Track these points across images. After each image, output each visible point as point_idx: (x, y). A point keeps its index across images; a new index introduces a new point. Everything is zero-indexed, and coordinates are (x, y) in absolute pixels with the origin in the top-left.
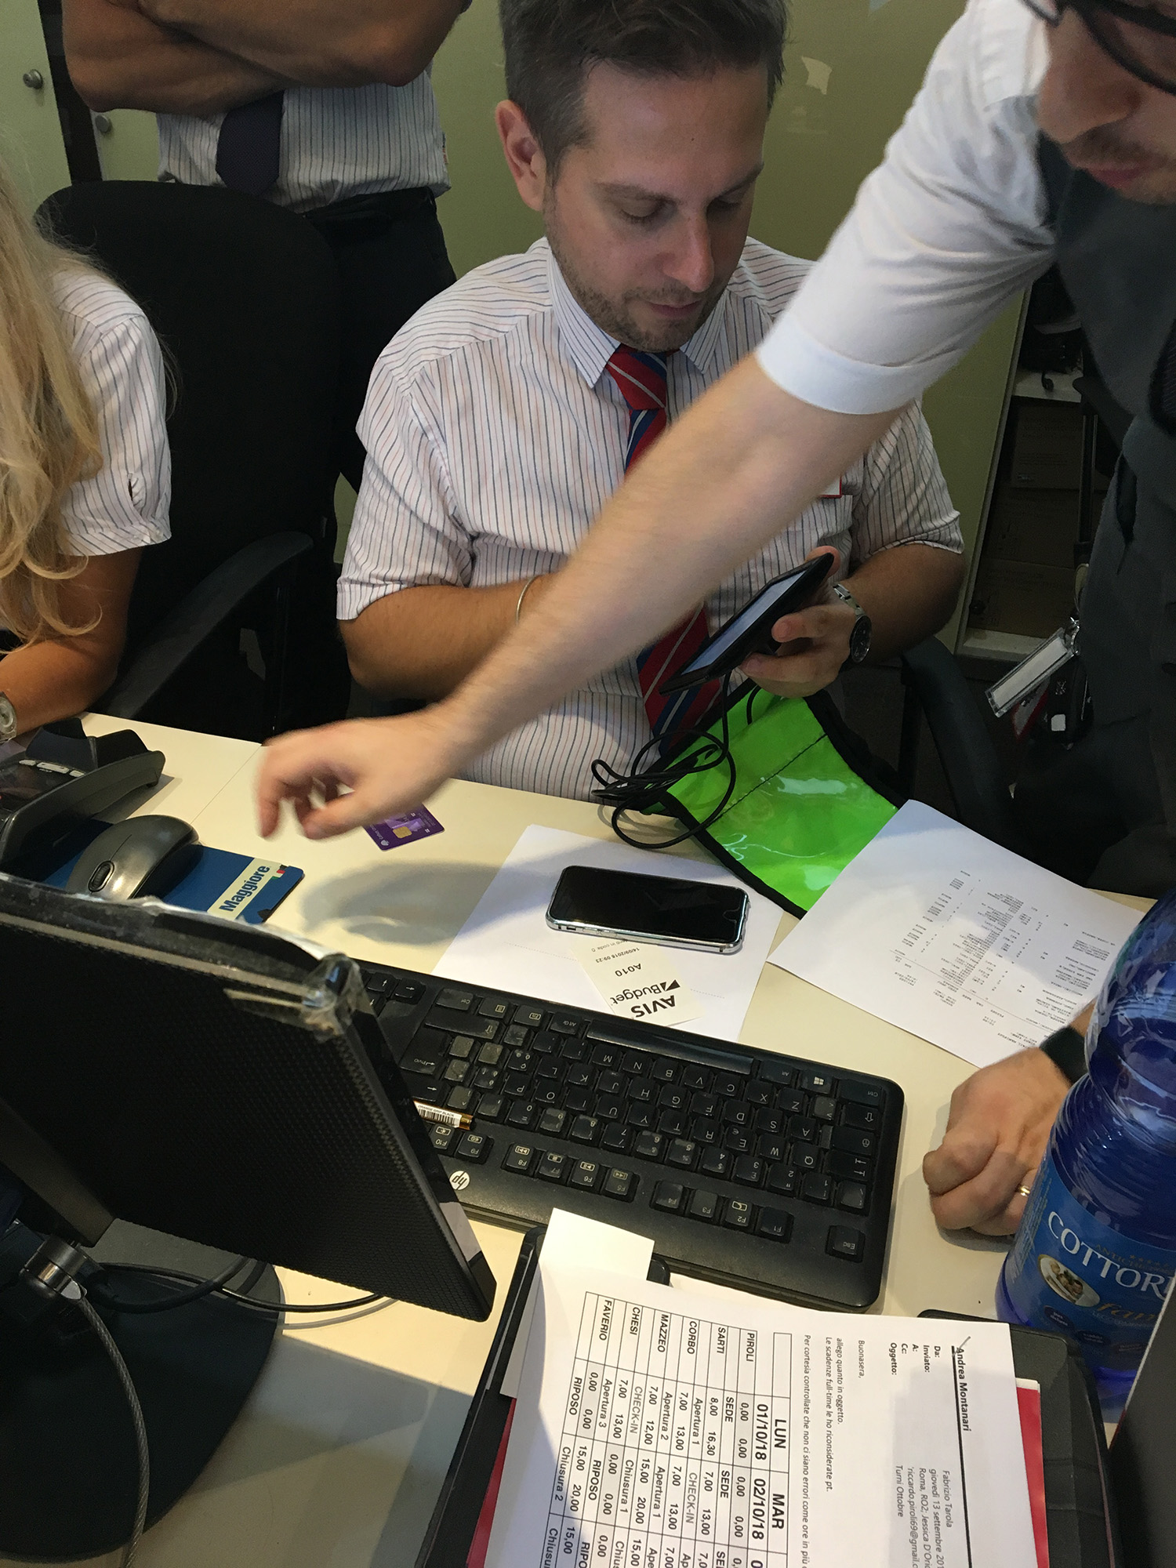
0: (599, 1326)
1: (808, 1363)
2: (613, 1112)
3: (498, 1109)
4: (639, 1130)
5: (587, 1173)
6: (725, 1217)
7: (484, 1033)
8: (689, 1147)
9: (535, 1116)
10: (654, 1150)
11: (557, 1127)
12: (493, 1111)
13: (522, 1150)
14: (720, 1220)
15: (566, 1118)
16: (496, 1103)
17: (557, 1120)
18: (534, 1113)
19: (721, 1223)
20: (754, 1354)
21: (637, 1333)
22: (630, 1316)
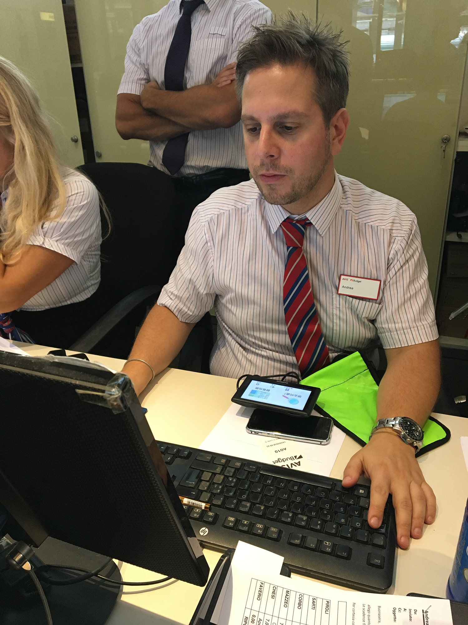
0: (257, 594)
1: (354, 615)
2: (272, 503)
3: (221, 502)
4: (282, 511)
5: (260, 529)
6: (321, 549)
7: (216, 471)
8: (305, 518)
9: (237, 504)
10: (289, 519)
11: (247, 510)
12: (219, 503)
13: (231, 519)
14: (318, 550)
15: (251, 506)
16: (220, 499)
17: (247, 507)
18: (237, 503)
19: (319, 551)
20: (329, 610)
21: (275, 598)
22: (271, 590)
